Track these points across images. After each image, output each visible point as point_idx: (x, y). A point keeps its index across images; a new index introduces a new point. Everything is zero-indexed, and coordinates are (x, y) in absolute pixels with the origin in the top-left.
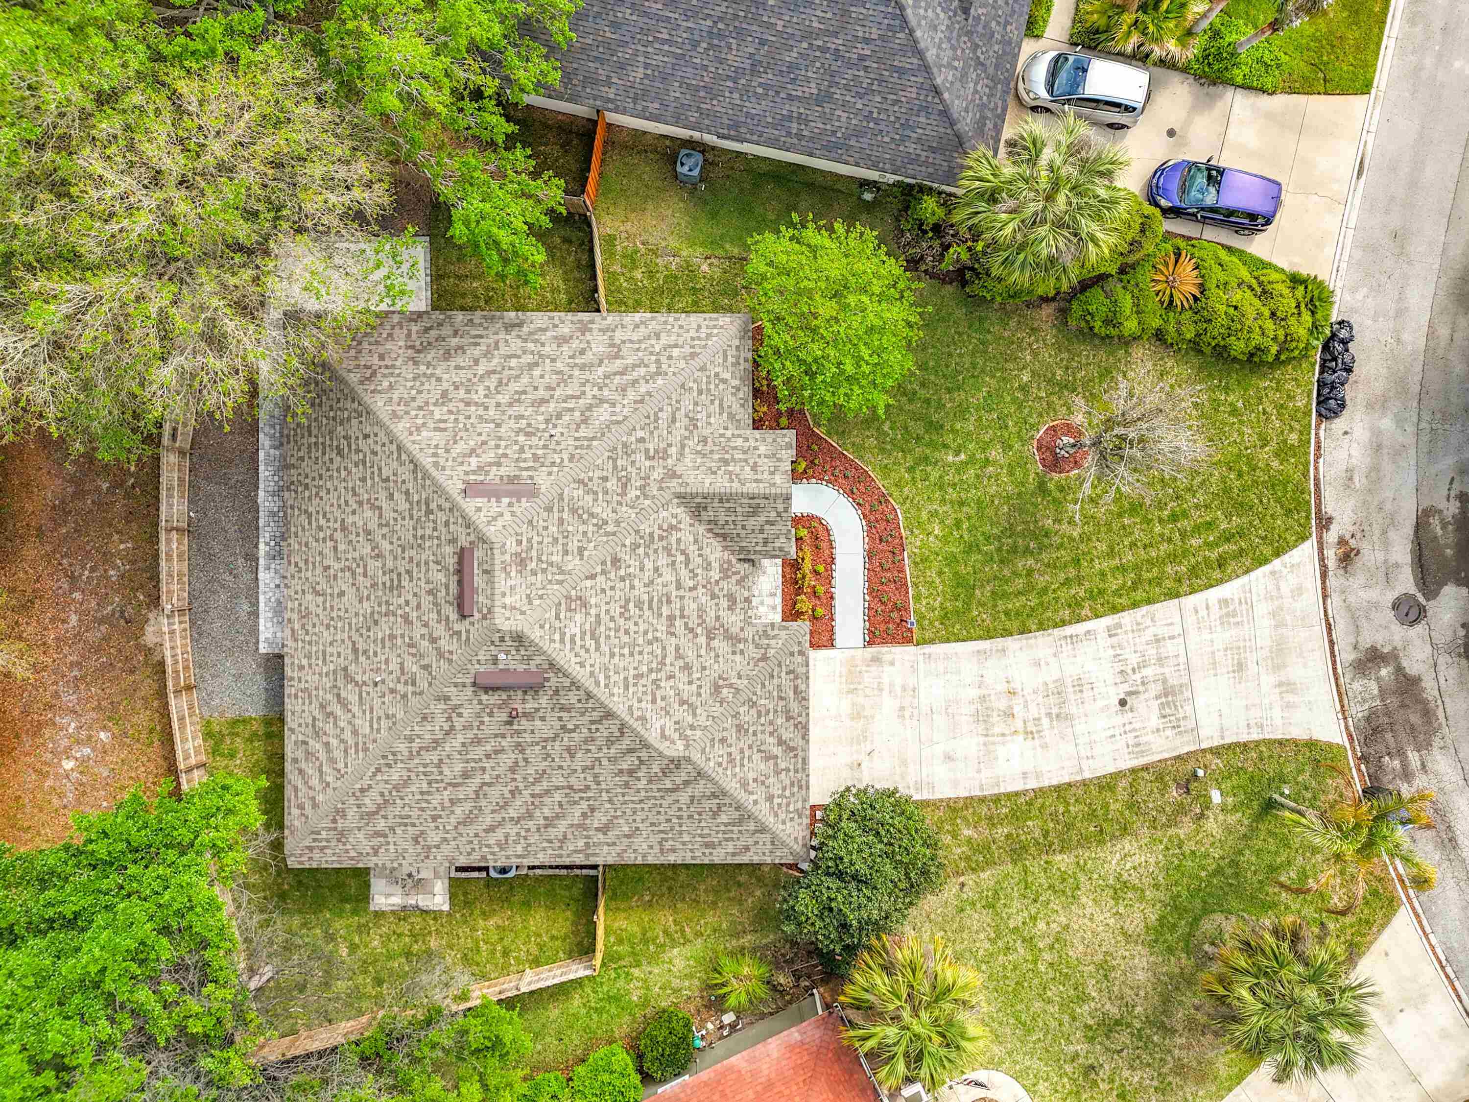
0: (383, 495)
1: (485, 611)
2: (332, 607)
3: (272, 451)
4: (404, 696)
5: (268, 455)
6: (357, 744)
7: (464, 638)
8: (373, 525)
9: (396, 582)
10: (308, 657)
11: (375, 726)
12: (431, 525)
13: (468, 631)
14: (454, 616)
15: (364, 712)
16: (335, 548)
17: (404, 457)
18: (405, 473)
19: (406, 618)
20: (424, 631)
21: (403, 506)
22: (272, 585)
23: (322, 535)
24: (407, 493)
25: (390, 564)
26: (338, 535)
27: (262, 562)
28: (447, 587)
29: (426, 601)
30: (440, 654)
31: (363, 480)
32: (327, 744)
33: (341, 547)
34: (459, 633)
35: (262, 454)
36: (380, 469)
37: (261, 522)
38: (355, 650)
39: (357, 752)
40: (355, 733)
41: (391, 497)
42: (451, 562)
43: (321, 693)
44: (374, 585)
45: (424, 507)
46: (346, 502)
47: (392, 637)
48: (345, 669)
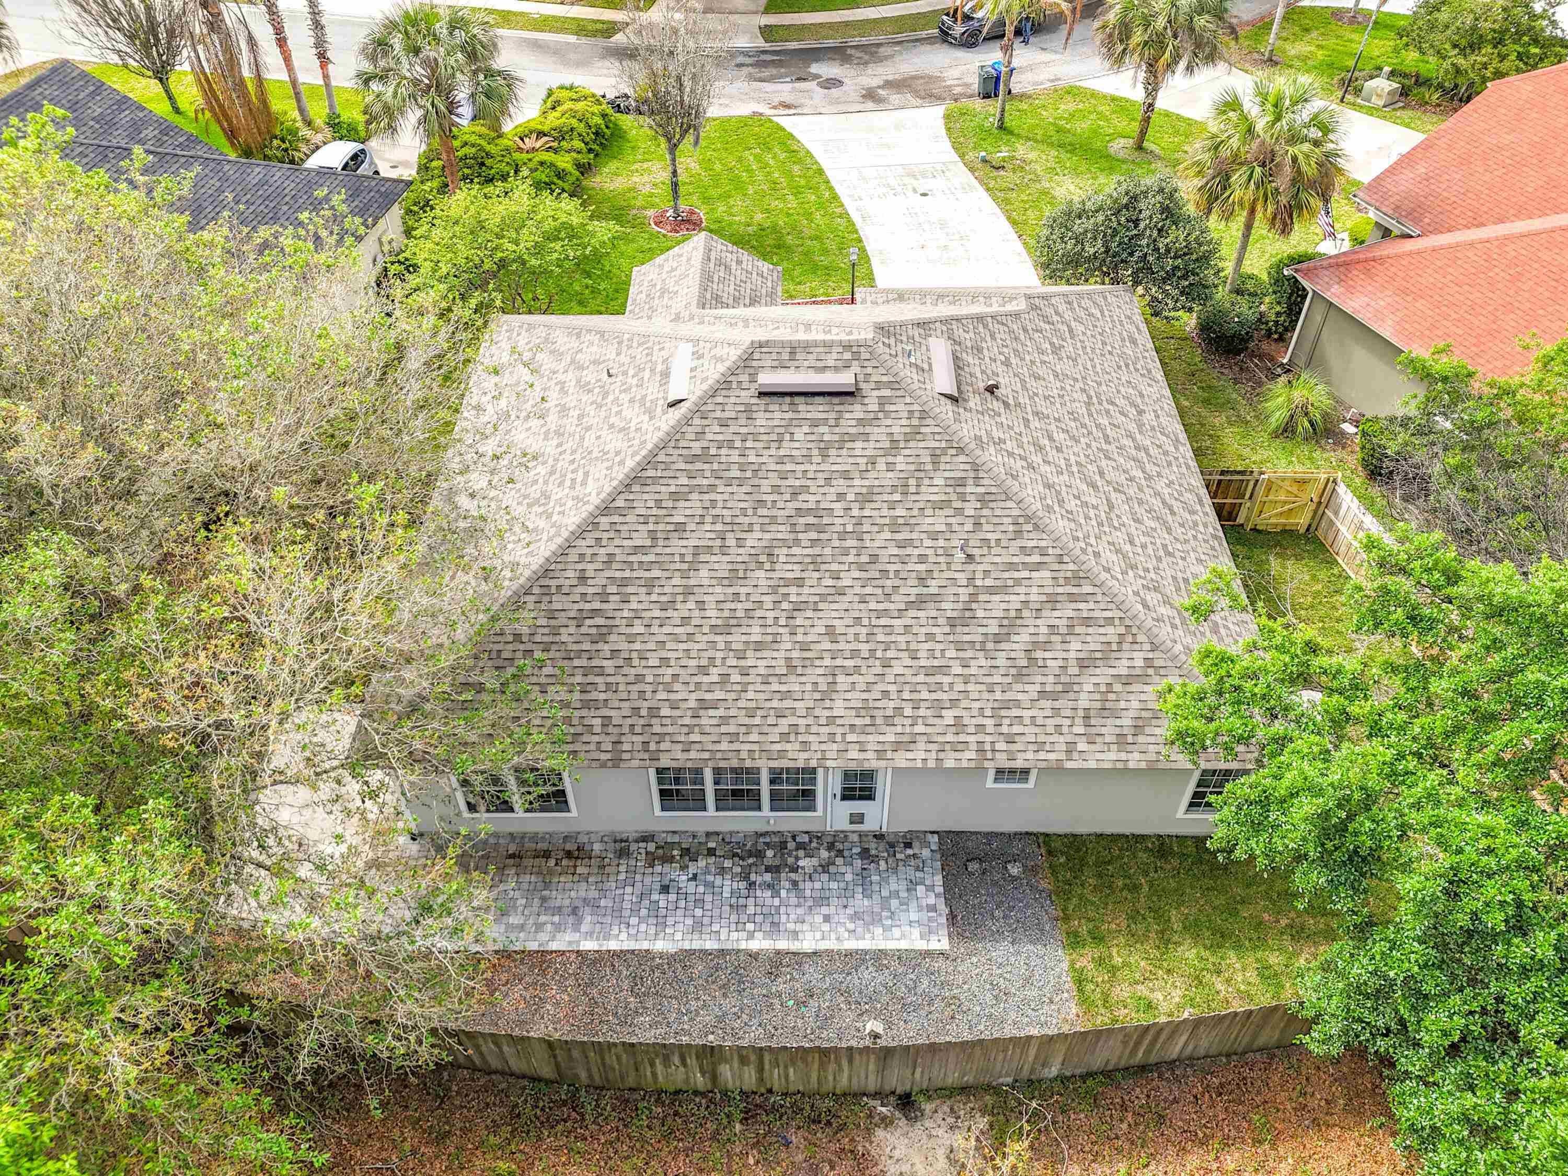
0: (677, 545)
1: (847, 356)
2: (855, 653)
4: (984, 500)
6: (1073, 598)
7: (886, 392)
8: (721, 564)
9: (811, 520)
10: (938, 707)
11: (1036, 558)
12: (724, 451)
13: (879, 386)
14: (856, 411)
15: (1018, 582)
16: (759, 646)
17: (620, 503)
18: (644, 501)
19: (865, 499)
20: (881, 466)
21: (695, 503)
22: (826, 927)
23: (735, 677)
24: (675, 496)
25: (782, 532)
26: (737, 639)
27: (782, 945)
28: (815, 423)
29: (840, 461)
30: (914, 434)
31: (650, 585)
32: (1083, 664)
33: (756, 633)
34: (883, 402)
36: (637, 549)
37: (711, 945)
38: (920, 602)
39: (1084, 598)
40: (1053, 601)
41: (680, 528)
42: (779, 413)
43: (997, 679)
44: (816, 563)
45: (699, 466)
46: (685, 621)
47: (894, 527)
48: (952, 623)
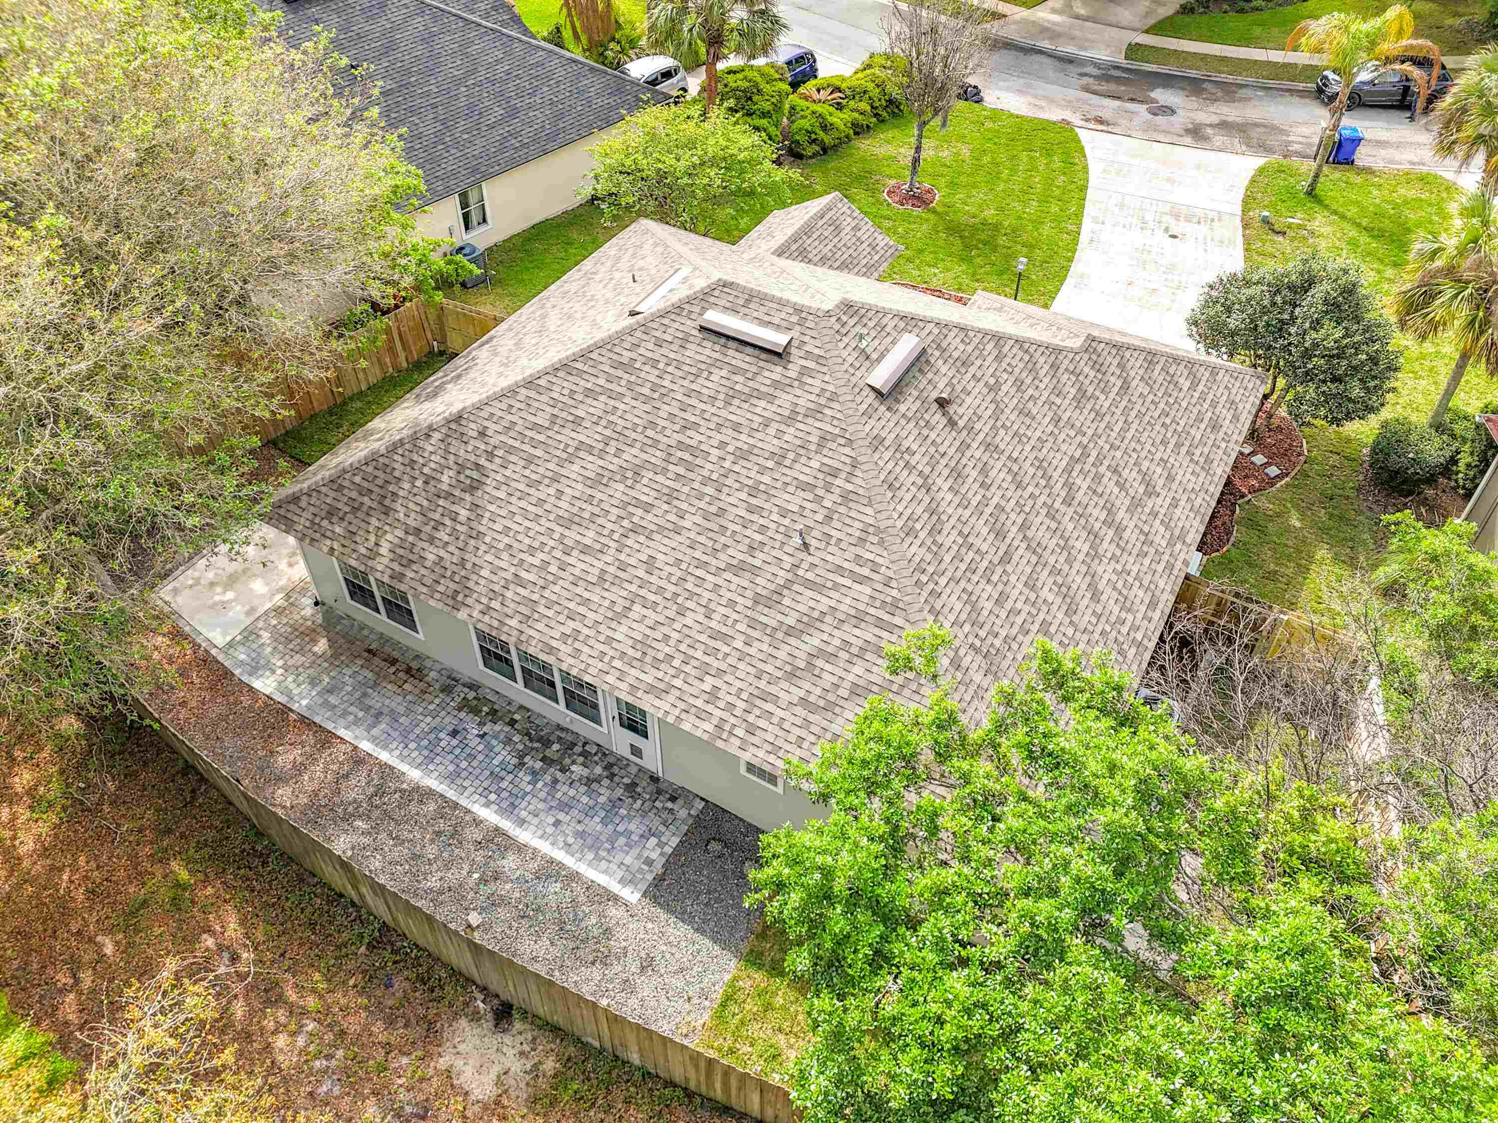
0: (568, 436)
1: (794, 319)
2: (661, 590)
3: (375, 732)
4: (846, 497)
5: (374, 740)
6: (880, 623)
7: (811, 364)
8: (592, 465)
9: (687, 456)
10: (705, 670)
11: (866, 572)
12: (647, 368)
13: (809, 355)
14: (776, 372)
15: (836, 587)
16: (585, 550)
17: (542, 382)
18: (562, 385)
19: (742, 455)
20: (772, 431)
21: (598, 406)
23: (553, 569)
24: (588, 392)
25: (656, 457)
26: (572, 535)
28: (735, 370)
29: (738, 413)
30: (816, 412)
31: (530, 461)
32: (856, 691)
33: (588, 539)
34: (804, 371)
35: (365, 746)
36: (535, 427)
38: (739, 569)
39: (890, 628)
40: (859, 618)
41: (577, 421)
42: (710, 350)
43: (769, 668)
44: (671, 496)
45: (619, 373)
46: (541, 502)
47: (754, 491)
48: (757, 600)
